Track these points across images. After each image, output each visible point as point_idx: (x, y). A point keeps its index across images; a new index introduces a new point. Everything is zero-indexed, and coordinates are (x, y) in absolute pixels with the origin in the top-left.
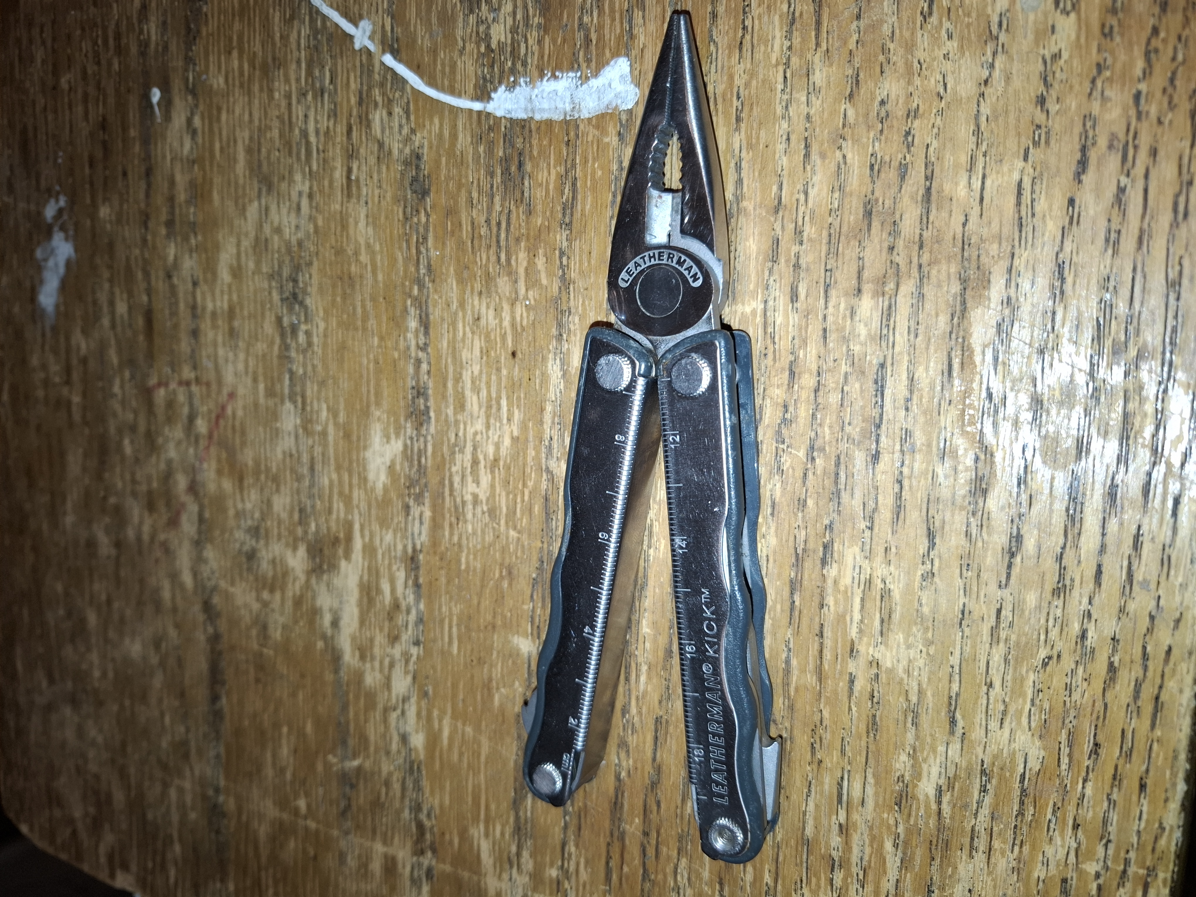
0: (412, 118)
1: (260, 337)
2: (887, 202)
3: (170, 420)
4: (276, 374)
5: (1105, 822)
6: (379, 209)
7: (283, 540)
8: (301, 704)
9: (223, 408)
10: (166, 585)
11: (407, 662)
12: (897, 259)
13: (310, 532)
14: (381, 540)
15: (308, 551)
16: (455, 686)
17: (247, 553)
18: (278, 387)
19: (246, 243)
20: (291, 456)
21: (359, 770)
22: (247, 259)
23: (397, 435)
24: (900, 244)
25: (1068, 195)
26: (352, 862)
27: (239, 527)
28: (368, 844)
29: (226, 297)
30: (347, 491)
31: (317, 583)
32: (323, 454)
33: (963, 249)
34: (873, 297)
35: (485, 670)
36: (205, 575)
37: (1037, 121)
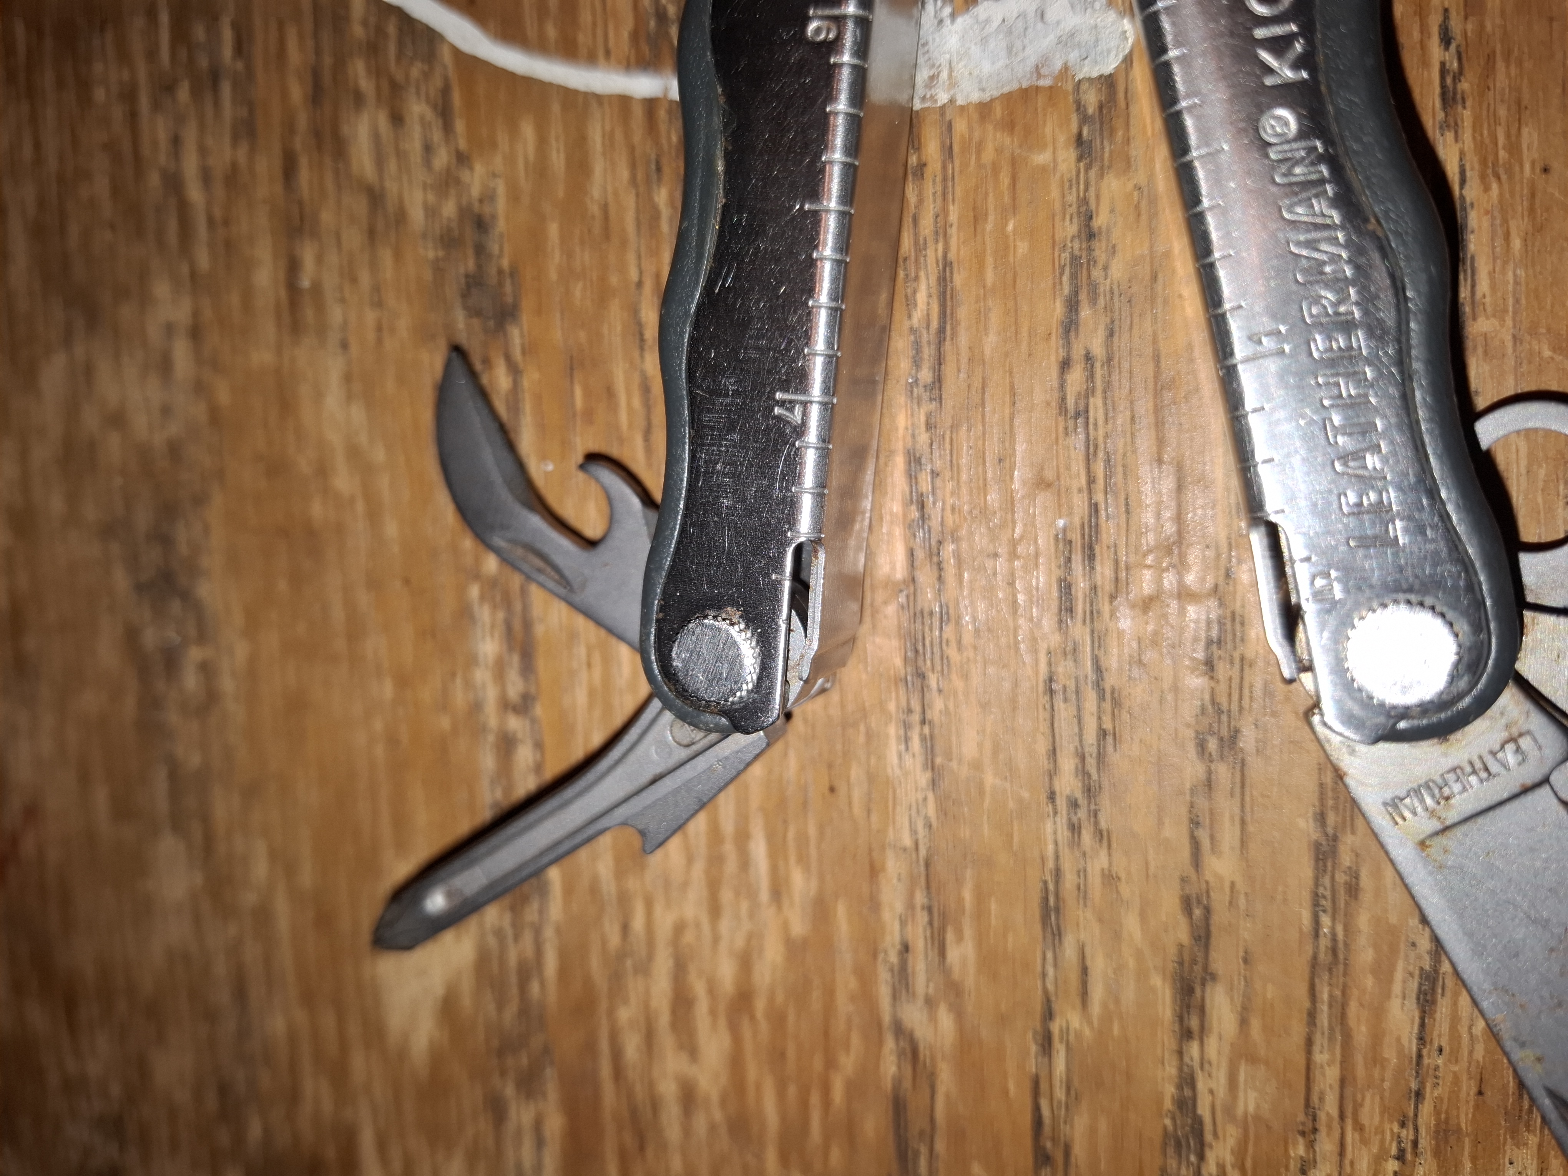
0: (460, 126)
1: (89, 675)
4: (132, 765)
6: (380, 359)
7: (185, 1154)
13: (249, 1140)
18: (141, 796)
19: (42, 454)
20: (187, 959)
22: (46, 489)
30: (333, 1049)
32: (267, 963)
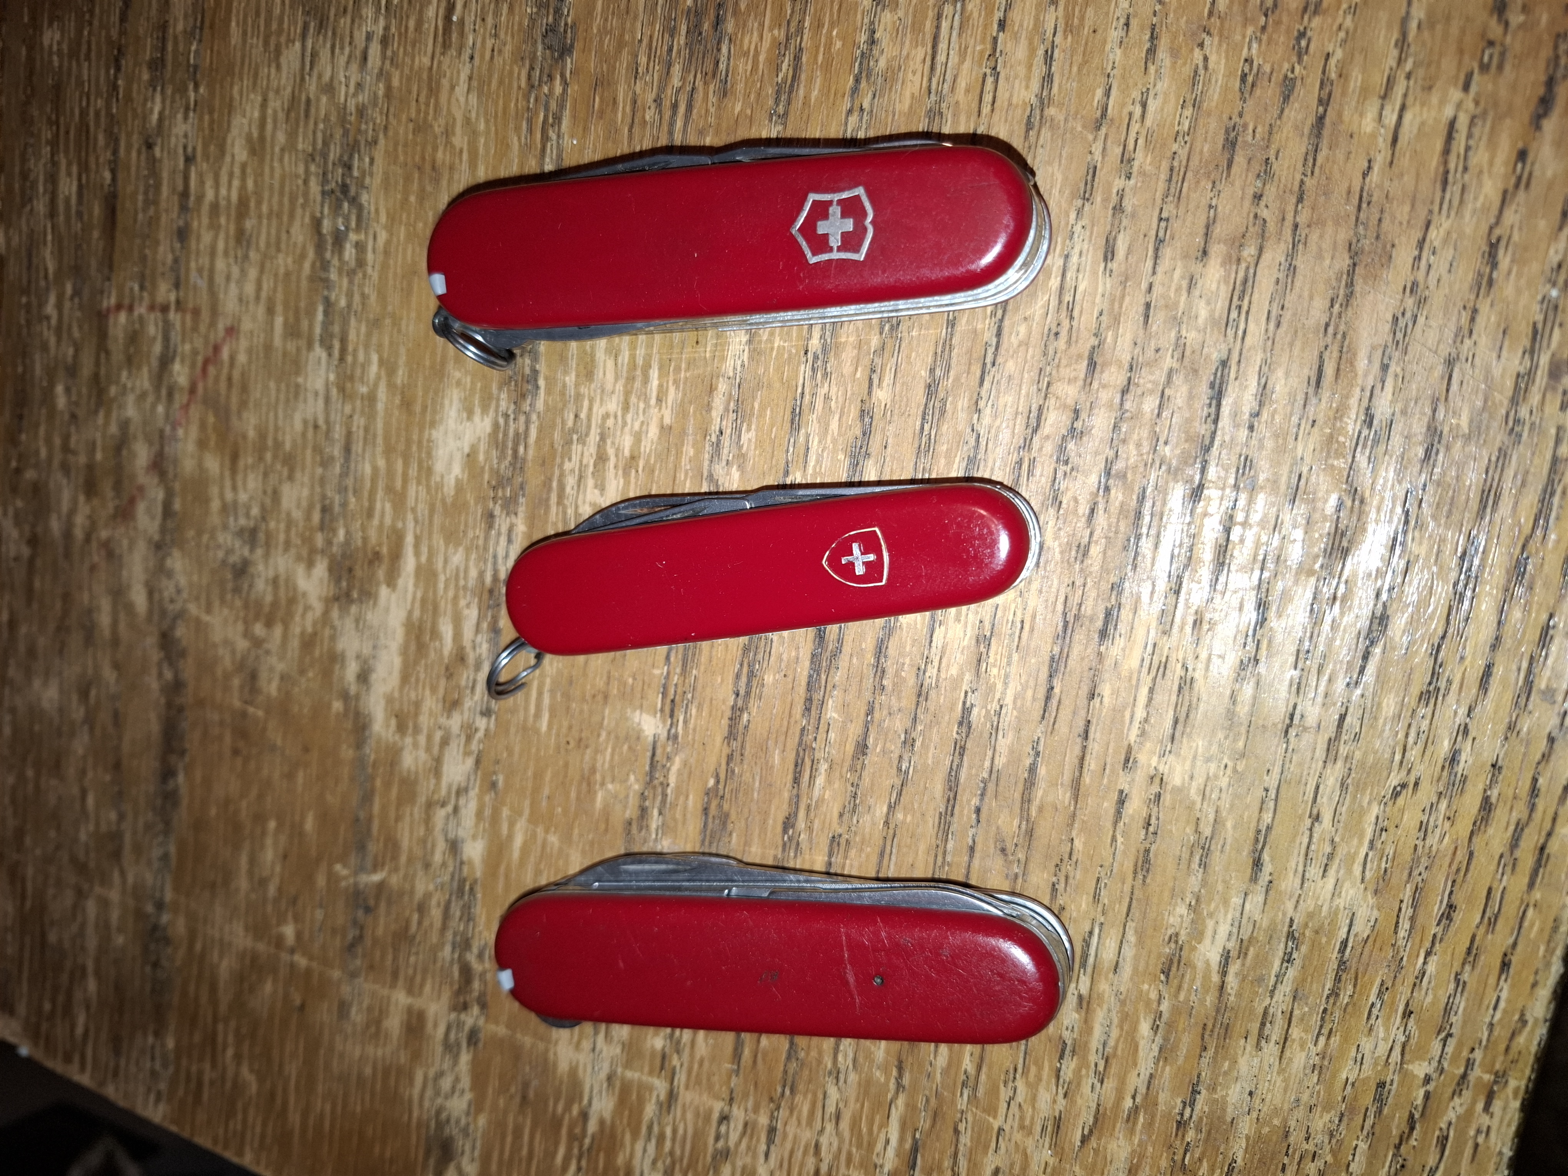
1: (283, 246)
2: (1259, 130)
3: (130, 361)
4: (302, 305)
5: (1448, 1010)
6: (490, 70)
7: (293, 551)
8: (300, 789)
9: (217, 349)
10: (105, 604)
11: (469, 738)
12: (1265, 213)
13: (335, 541)
14: (446, 561)
15: (330, 570)
16: (538, 776)
17: (234, 566)
18: (305, 324)
19: (275, 104)
20: (316, 427)
21: (381, 886)
22: (275, 128)
23: (485, 409)
24: (1271, 192)
25: (1520, 145)
26: (357, 1016)
27: (225, 527)
28: (385, 992)
29: (236, 183)
30: (398, 484)
31: (341, 617)
32: (366, 430)
33: (1359, 208)
34: (1223, 264)
35: (587, 758)
36: (166, 594)
37: (1491, 36)
